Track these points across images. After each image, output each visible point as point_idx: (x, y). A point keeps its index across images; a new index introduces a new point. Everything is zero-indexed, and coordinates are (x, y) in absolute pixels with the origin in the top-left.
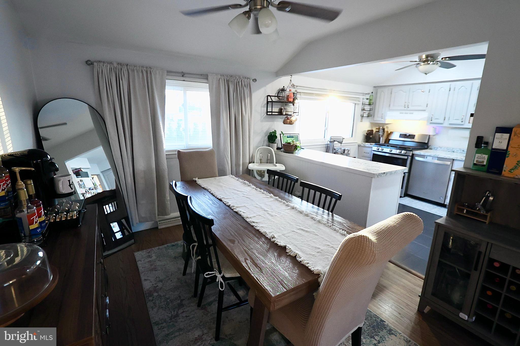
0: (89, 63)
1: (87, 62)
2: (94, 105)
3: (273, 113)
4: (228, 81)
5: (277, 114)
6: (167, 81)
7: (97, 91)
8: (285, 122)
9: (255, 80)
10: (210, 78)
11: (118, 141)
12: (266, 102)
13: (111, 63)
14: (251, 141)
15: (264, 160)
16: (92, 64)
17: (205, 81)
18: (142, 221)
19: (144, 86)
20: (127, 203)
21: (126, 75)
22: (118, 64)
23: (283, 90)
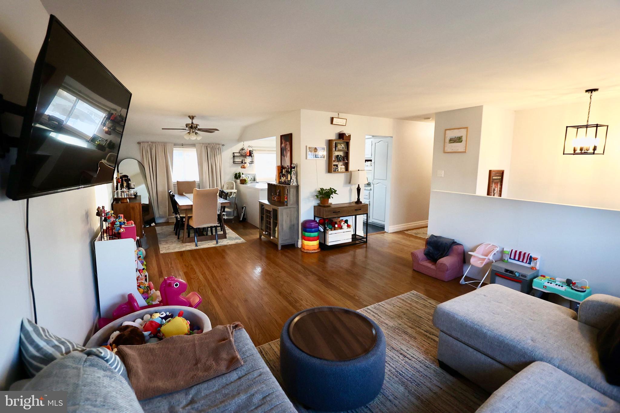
0: (139, 143)
1: (138, 143)
2: (140, 160)
3: (236, 163)
4: (207, 147)
5: (240, 162)
6: (174, 148)
7: (142, 155)
8: (242, 168)
9: (223, 145)
10: (196, 145)
11: (150, 179)
12: (232, 156)
13: (148, 142)
14: (222, 178)
15: (230, 187)
16: (140, 143)
17: (194, 147)
18: (161, 217)
19: (163, 151)
20: (153, 206)
21: (155, 148)
22: (151, 143)
23: (243, 149)
